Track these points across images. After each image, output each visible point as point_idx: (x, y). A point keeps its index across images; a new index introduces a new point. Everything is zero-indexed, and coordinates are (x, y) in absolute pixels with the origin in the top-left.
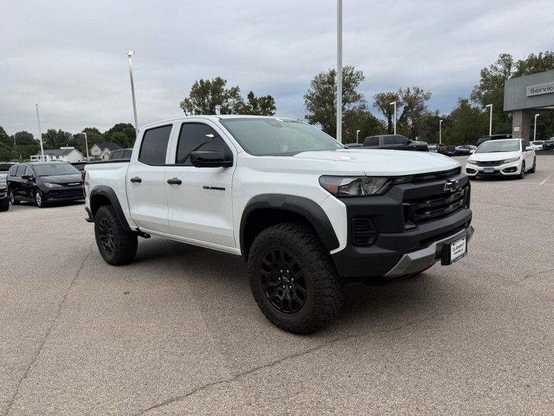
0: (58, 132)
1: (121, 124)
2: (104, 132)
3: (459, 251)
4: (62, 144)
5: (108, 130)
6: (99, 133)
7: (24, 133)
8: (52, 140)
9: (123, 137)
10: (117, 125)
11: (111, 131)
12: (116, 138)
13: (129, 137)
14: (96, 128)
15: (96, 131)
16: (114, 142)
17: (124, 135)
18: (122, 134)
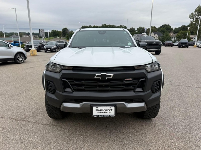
0: (142, 28)
1: (165, 25)
2: (158, 28)
3: (105, 112)
4: (142, 32)
5: (159, 27)
6: (156, 28)
7: (132, 28)
8: (140, 30)
9: (164, 30)
10: (163, 25)
11: (161, 27)
12: (162, 30)
13: (166, 30)
14: (155, 26)
15: (155, 27)
16: (160, 32)
17: (165, 29)
18: (164, 29)
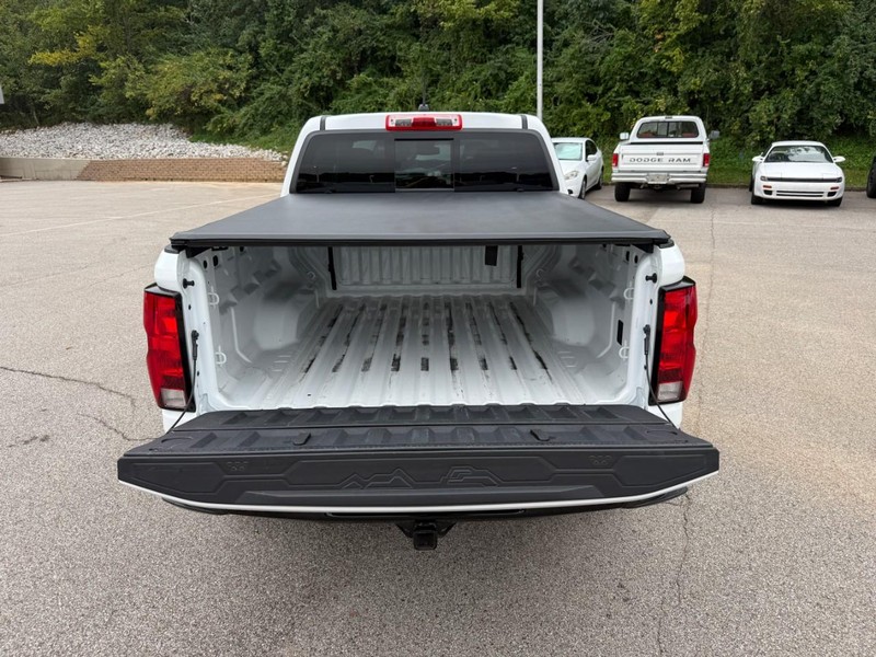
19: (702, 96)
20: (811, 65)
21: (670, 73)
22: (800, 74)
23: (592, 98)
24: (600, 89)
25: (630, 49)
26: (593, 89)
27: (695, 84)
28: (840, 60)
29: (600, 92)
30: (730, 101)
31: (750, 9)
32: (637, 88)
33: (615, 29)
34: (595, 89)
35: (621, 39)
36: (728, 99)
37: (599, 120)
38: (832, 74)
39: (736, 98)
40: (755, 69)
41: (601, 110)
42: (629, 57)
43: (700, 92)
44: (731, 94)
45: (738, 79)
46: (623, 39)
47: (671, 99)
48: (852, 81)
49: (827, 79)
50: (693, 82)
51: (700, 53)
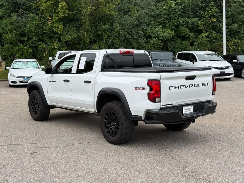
19: (71, 43)
20: (108, 33)
21: (57, 33)
22: (105, 36)
23: (22, 42)
24: (26, 39)
25: (37, 22)
26: (22, 38)
27: (69, 38)
28: (117, 32)
29: (26, 40)
30: (82, 45)
31: (87, 12)
32: (42, 39)
33: (30, 14)
34: (23, 38)
35: (32, 18)
36: (81, 44)
37: (27, 52)
38: (116, 36)
39: (84, 43)
40: (90, 33)
41: (27, 48)
42: (37, 26)
43: (70, 41)
44: (82, 42)
45: (84, 37)
46: (33, 18)
47: (60, 44)
48: (123, 39)
49: (114, 38)
50: (68, 38)
51: (67, 26)
